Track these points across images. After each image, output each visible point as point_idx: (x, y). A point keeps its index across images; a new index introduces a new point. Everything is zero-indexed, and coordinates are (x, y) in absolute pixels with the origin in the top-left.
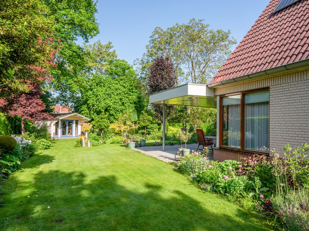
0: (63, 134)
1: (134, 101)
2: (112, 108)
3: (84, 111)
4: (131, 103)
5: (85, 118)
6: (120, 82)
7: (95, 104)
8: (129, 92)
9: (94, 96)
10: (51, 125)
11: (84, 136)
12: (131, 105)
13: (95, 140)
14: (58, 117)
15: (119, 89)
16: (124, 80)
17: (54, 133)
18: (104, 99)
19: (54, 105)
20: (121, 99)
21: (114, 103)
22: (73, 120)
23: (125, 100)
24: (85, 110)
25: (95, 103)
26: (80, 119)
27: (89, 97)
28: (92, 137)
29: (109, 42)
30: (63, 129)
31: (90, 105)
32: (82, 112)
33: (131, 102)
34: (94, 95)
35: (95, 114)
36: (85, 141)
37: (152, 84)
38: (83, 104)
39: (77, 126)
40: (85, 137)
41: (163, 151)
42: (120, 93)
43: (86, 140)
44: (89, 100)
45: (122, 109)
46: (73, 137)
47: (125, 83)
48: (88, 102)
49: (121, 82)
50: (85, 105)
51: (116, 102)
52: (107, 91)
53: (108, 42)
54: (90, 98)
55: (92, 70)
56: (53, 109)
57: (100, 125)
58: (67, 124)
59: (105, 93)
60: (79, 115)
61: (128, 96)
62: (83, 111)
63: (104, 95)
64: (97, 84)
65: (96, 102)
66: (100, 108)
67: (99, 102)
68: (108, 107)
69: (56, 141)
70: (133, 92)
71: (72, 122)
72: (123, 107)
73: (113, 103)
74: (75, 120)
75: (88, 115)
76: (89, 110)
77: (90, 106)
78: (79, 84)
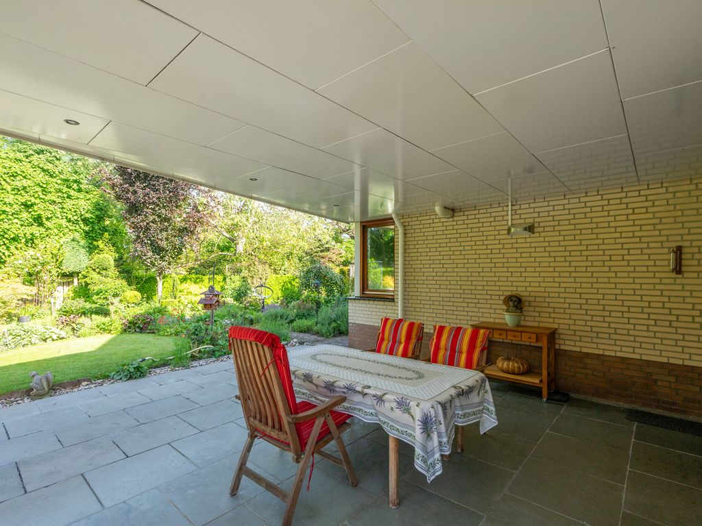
8: (65, 190)
12: (72, 227)
15: (24, 177)
20: (27, 206)
23: (45, 210)
33: (70, 216)
70: (79, 190)
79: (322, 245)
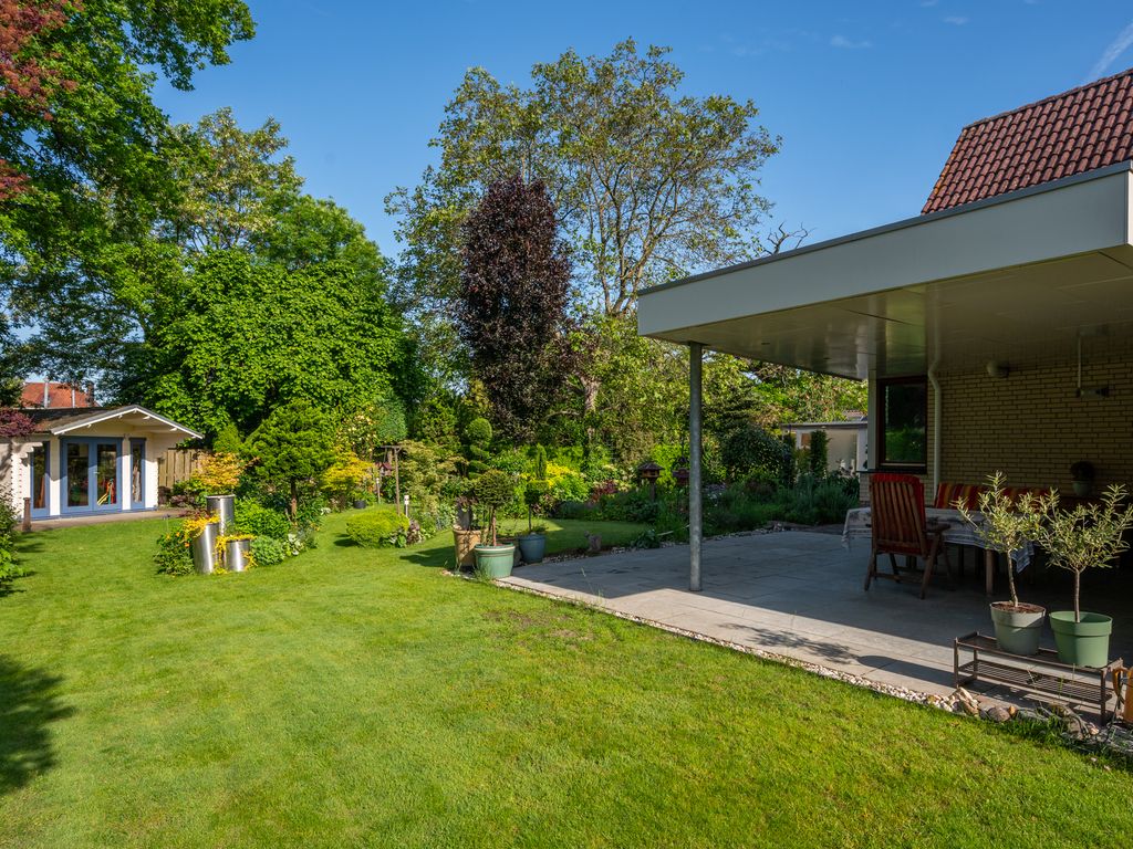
0: (72, 503)
1: (388, 358)
2: (299, 388)
3: (170, 398)
4: (375, 368)
5: (176, 427)
6: (327, 282)
7: (221, 370)
8: (367, 326)
9: (214, 335)
10: (9, 461)
11: (210, 515)
12: (378, 377)
13: (267, 533)
14: (45, 425)
15: (324, 312)
16: (341, 275)
17: (27, 500)
18: (264, 349)
19: (18, 374)
20: (335, 352)
21: (309, 366)
22: (122, 439)
23: (351, 356)
24: (175, 395)
25: (220, 365)
26: (154, 434)
27: (190, 339)
28: (249, 521)
29: (270, 120)
30: (69, 478)
31: (199, 373)
32: (158, 405)
33: (376, 362)
34: (215, 330)
35: (222, 412)
36: (214, 541)
37: (481, 287)
38: (163, 369)
39: (138, 464)
40: (213, 520)
41: (691, 590)
42: (330, 327)
43: (223, 539)
44: (190, 352)
45: (341, 391)
46: (120, 511)
47: (344, 286)
48: (188, 361)
49: (332, 283)
50: (169, 372)
51: (314, 362)
52: (271, 314)
53: (265, 121)
54: (195, 343)
55: (191, 236)
56: (14, 389)
57: (291, 459)
58: (93, 457)
59: (264, 324)
60: (149, 415)
61: (364, 340)
62: (164, 397)
63: (259, 331)
64: (226, 284)
65: (227, 361)
66: (243, 387)
67: (241, 363)
68: (282, 384)
69: (39, 535)
70: (380, 325)
71: (113, 448)
72: (344, 385)
73: (304, 365)
74: (131, 439)
75: (190, 416)
76: (191, 394)
77: (198, 378)
78: (150, 273)
79: (738, 398)
